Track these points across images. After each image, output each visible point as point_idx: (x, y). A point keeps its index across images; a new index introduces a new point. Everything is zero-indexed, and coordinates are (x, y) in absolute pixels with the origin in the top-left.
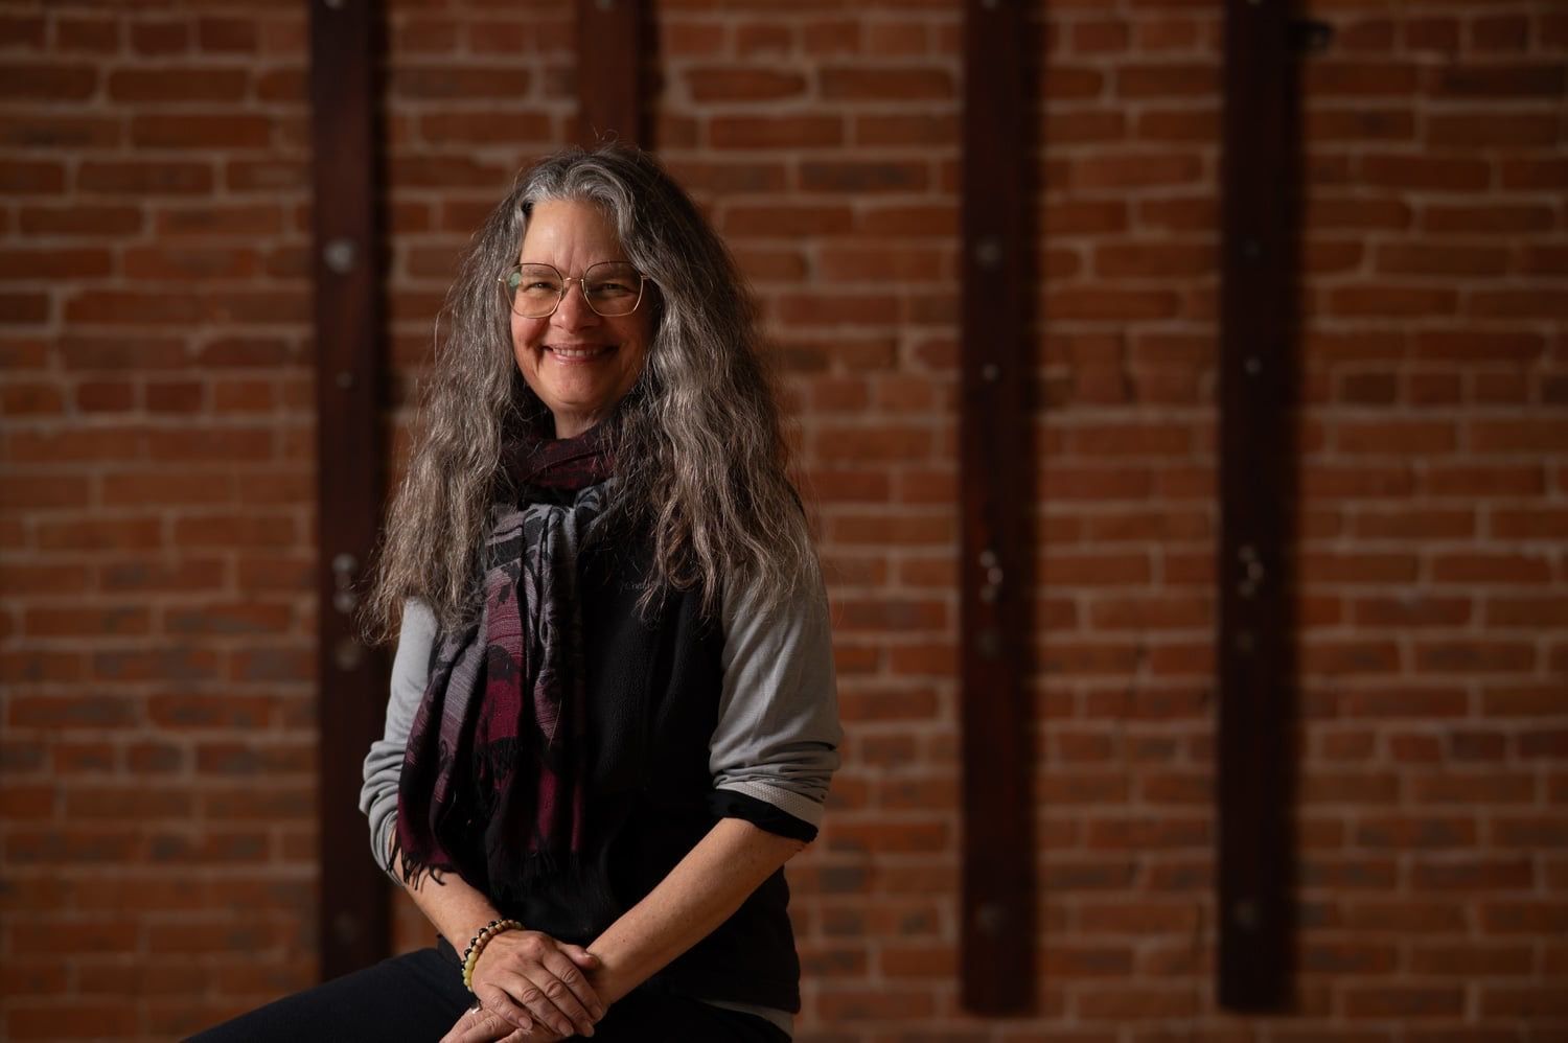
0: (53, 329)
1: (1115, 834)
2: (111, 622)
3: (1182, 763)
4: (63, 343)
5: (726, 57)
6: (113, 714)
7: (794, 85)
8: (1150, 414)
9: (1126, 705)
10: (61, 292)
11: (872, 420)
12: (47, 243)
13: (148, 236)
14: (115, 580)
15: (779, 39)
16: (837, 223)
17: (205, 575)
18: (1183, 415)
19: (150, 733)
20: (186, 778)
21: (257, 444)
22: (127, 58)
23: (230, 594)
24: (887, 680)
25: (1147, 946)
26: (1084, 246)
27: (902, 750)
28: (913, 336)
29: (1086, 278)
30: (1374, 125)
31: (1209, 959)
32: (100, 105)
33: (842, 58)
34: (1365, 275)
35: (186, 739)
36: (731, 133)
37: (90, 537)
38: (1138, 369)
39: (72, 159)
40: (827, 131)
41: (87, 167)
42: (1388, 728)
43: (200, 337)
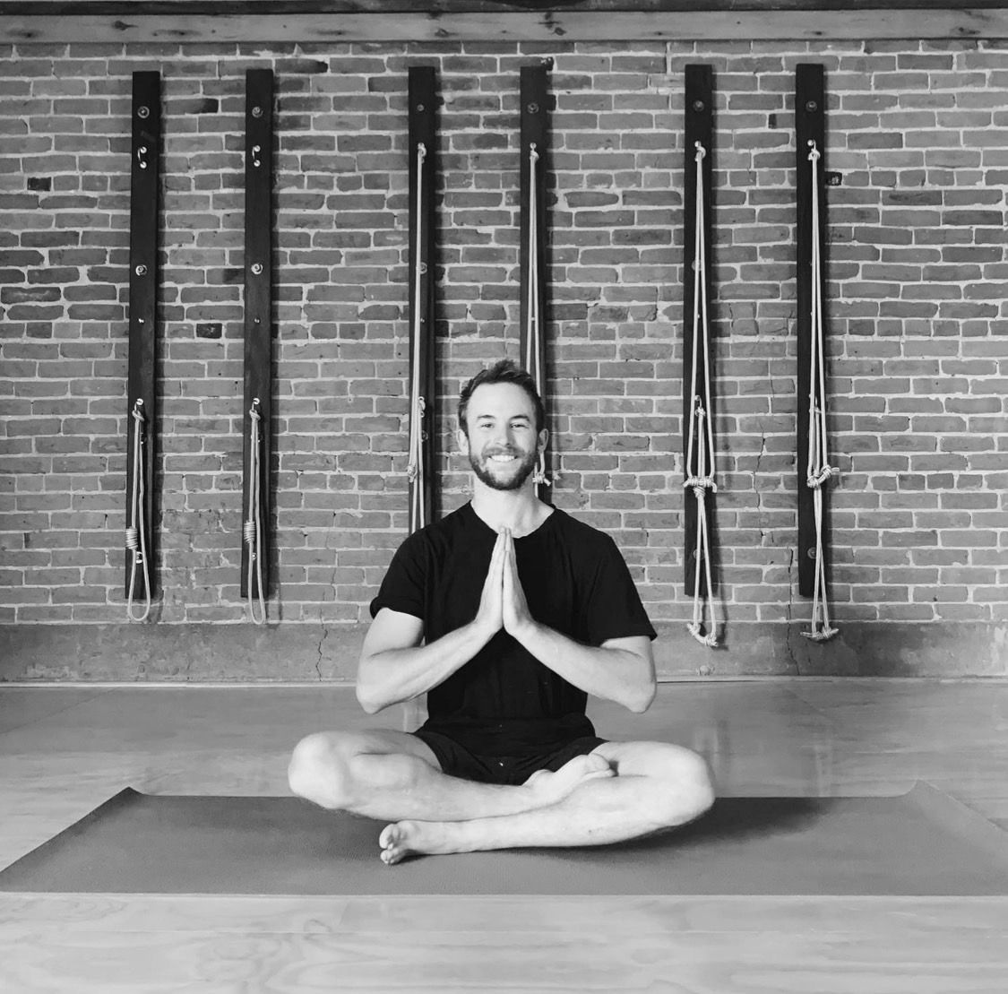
0: (304, 302)
1: (751, 519)
2: (324, 425)
3: (782, 489)
4: (307, 307)
5: (584, 188)
6: (327, 463)
7: (614, 199)
8: (767, 339)
9: (758, 464)
10: (306, 287)
11: (645, 340)
12: (300, 266)
13: (343, 264)
14: (327, 407)
15: (606, 180)
16: (631, 257)
17: (365, 405)
18: (781, 339)
19: (340, 471)
20: (355, 490)
21: (386, 351)
22: (336, 191)
23: (375, 414)
24: (651, 453)
25: (766, 569)
26: (737, 266)
27: (660, 482)
28: (663, 305)
29: (738, 280)
30: (862, 215)
31: (795, 575)
32: (324, 210)
33: (633, 188)
34: (858, 279)
35: (355, 474)
36: (585, 219)
37: (317, 389)
38: (759, 319)
39: (312, 232)
40: (628, 218)
41: (317, 235)
42: (872, 474)
43: (363, 306)
